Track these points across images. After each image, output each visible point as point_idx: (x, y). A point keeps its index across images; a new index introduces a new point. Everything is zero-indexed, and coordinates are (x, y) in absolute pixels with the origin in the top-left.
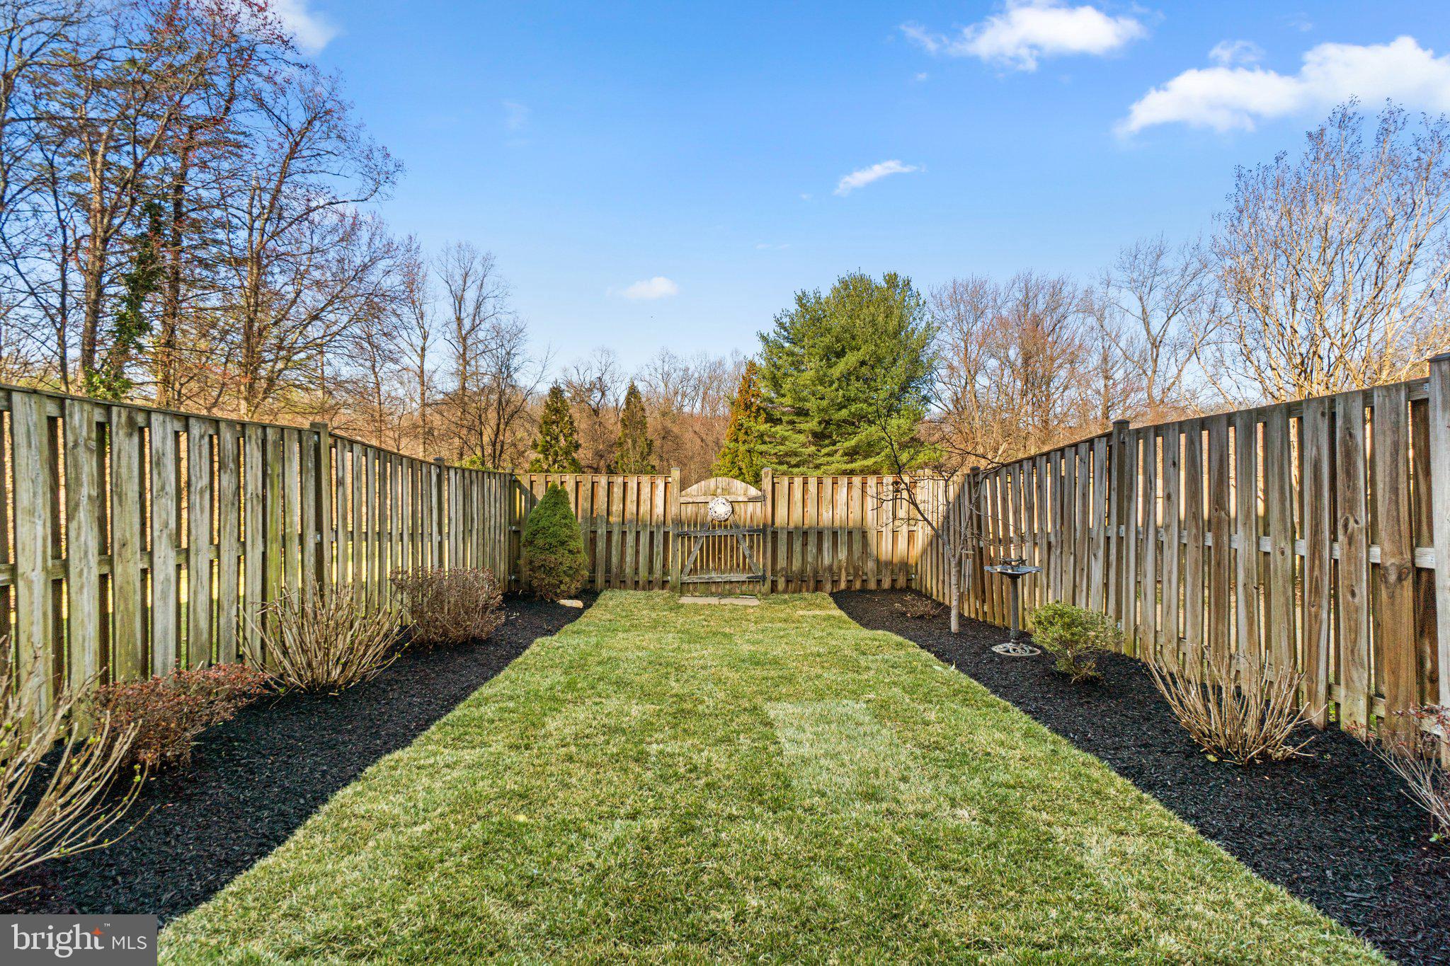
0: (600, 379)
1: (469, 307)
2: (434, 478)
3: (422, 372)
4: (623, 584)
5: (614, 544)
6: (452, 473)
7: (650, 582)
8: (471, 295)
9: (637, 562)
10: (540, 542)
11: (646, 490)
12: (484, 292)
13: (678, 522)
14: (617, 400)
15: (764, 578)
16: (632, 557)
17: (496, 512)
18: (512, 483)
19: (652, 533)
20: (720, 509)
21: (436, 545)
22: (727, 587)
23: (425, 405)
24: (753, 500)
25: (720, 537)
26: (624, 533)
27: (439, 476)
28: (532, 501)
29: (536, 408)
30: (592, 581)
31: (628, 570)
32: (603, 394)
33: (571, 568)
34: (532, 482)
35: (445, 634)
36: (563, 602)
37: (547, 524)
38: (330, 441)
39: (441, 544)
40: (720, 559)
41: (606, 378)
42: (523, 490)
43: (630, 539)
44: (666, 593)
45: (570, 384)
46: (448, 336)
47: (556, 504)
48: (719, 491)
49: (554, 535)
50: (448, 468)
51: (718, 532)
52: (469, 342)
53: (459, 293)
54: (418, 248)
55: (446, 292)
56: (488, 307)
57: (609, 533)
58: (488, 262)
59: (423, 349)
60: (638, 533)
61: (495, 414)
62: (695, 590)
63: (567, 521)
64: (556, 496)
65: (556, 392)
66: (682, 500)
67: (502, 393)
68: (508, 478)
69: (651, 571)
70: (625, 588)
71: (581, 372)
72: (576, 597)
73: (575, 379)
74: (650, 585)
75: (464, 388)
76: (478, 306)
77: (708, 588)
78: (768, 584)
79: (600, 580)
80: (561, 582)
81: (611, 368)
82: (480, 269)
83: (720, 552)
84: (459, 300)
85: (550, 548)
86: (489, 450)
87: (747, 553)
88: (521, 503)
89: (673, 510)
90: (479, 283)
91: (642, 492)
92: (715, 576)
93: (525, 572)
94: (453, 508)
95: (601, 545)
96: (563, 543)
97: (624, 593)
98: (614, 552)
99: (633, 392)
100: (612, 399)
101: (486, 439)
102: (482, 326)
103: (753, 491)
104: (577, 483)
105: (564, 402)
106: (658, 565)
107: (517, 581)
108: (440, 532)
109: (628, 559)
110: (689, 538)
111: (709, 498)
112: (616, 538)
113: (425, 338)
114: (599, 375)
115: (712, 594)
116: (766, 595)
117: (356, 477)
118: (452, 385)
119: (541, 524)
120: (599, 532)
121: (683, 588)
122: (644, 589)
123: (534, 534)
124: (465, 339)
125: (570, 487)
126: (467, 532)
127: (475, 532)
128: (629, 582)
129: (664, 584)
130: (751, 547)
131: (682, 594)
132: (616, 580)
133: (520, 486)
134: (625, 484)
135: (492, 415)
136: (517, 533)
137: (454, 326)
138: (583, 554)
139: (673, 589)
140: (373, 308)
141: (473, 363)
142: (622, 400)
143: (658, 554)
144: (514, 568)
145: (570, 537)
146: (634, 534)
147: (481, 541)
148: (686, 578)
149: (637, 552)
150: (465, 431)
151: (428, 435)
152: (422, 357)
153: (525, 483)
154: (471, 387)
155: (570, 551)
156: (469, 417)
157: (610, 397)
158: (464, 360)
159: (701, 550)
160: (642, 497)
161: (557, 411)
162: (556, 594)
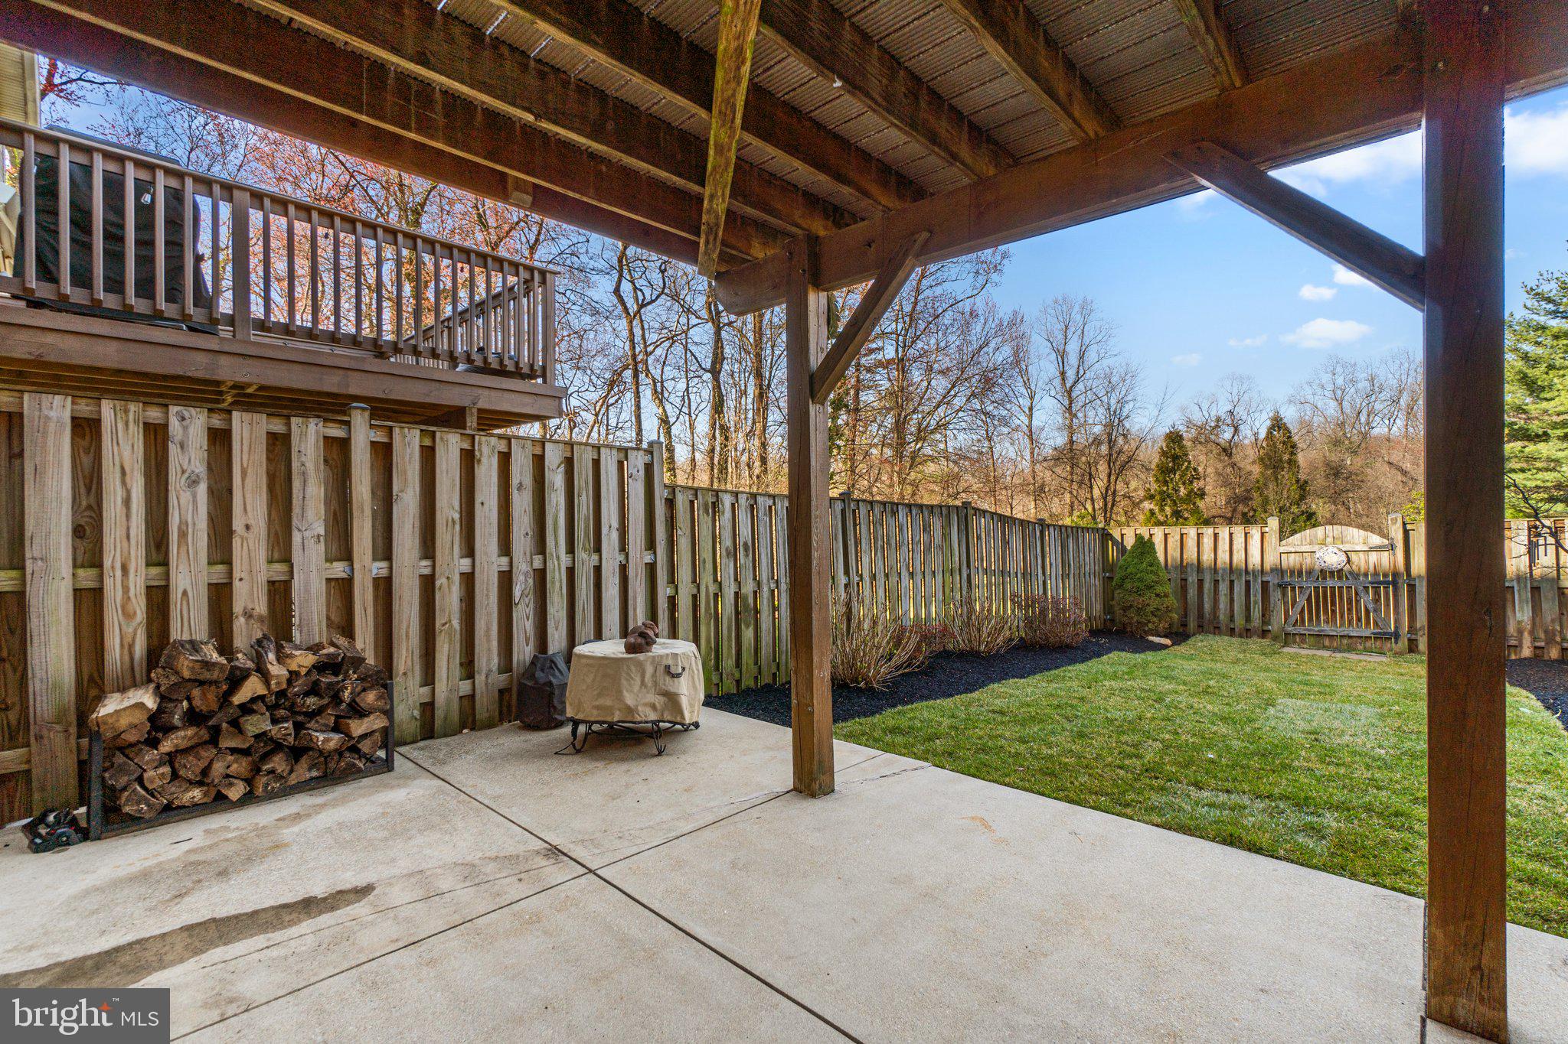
0: (1231, 413)
1: (1073, 359)
2: (1038, 533)
3: (1031, 431)
4: (1216, 630)
5: (1206, 591)
6: (1052, 529)
7: (1248, 630)
8: (1073, 348)
9: (1232, 610)
10: (1128, 585)
11: (1239, 541)
12: (1086, 340)
13: (1279, 571)
14: (1256, 434)
15: (1396, 635)
16: (1226, 603)
17: (1090, 560)
18: (1106, 536)
19: (1248, 583)
20: (1332, 558)
21: (1041, 583)
22: (1345, 641)
23: (1033, 462)
24: (1378, 549)
25: (1333, 588)
26: (1216, 582)
27: (1042, 533)
28: (1123, 550)
29: (1151, 455)
30: (1184, 625)
31: (1222, 617)
32: (1236, 430)
33: (1158, 609)
34: (1122, 535)
35: (1047, 639)
36: (1151, 638)
37: (1134, 570)
38: (973, 512)
39: (1044, 583)
40: (1334, 612)
41: (1240, 411)
42: (1115, 542)
43: (1223, 588)
44: (1266, 642)
45: (1189, 423)
46: (1053, 393)
47: (1142, 553)
48: (1329, 540)
49: (1141, 580)
50: (1048, 526)
51: (1330, 583)
52: (1074, 395)
53: (1061, 350)
54: (1022, 320)
55: (1048, 350)
56: (1091, 356)
57: (1201, 582)
58: (1086, 308)
59: (1031, 409)
60: (1232, 582)
61: (1106, 466)
62: (1303, 641)
63: (1153, 568)
64: (1144, 546)
65: (1174, 438)
66: (1282, 549)
67: (1111, 443)
68: (1101, 532)
69: (1248, 619)
70: (1220, 634)
71: (1205, 407)
72: (1166, 636)
73: (1198, 418)
74: (1247, 633)
75: (1072, 442)
76: (1082, 357)
77: (1319, 640)
78: (1403, 643)
79: (1192, 624)
80: (1149, 622)
81: (1246, 397)
82: (1078, 318)
83: (1333, 604)
84: (1062, 355)
85: (1138, 592)
86: (1099, 504)
87: (1371, 606)
88: (1112, 552)
89: (1271, 560)
90: (1079, 332)
91: (1235, 543)
92: (1326, 628)
93: (1118, 611)
94: (1053, 555)
95: (1192, 592)
96: (1150, 587)
97: (1217, 638)
98: (1206, 599)
99: (1277, 424)
100: (1249, 433)
101: (1096, 493)
102: (1088, 375)
103: (1376, 540)
104: (1166, 535)
105: (1182, 447)
106: (1256, 613)
107: (1112, 620)
108: (1044, 573)
109: (1222, 606)
110: (1293, 589)
111: (1316, 548)
112: (1207, 585)
113: (1032, 398)
114: (1230, 407)
115: (1324, 647)
116: (1401, 654)
117: (987, 534)
118: (1060, 440)
119: (1129, 570)
120: (1190, 580)
121: (1287, 639)
122: (1241, 636)
123: (1123, 579)
124: (1069, 392)
125: (1158, 540)
126: (1065, 576)
127: (1072, 576)
128: (1223, 628)
129: (1264, 634)
130: (1377, 601)
131: (1286, 644)
132: (1210, 626)
133: (1112, 538)
134: (1216, 535)
135: (1103, 467)
136: (1111, 579)
137: (1057, 382)
138: (1172, 598)
139: (1275, 638)
140: (988, 383)
141: (1080, 415)
142: (1262, 435)
143: (1256, 603)
144: (1108, 609)
145: (1156, 582)
146: (1228, 583)
147: (1077, 583)
148: (1290, 629)
149: (1232, 600)
150: (1075, 486)
151: (1039, 492)
152: (1030, 417)
153: (1117, 535)
154: (1080, 439)
155: (1157, 595)
156: (1079, 471)
157: (1246, 431)
158: (1070, 413)
159: (1309, 599)
160: (1235, 547)
161: (1175, 458)
162: (1145, 632)
